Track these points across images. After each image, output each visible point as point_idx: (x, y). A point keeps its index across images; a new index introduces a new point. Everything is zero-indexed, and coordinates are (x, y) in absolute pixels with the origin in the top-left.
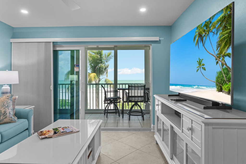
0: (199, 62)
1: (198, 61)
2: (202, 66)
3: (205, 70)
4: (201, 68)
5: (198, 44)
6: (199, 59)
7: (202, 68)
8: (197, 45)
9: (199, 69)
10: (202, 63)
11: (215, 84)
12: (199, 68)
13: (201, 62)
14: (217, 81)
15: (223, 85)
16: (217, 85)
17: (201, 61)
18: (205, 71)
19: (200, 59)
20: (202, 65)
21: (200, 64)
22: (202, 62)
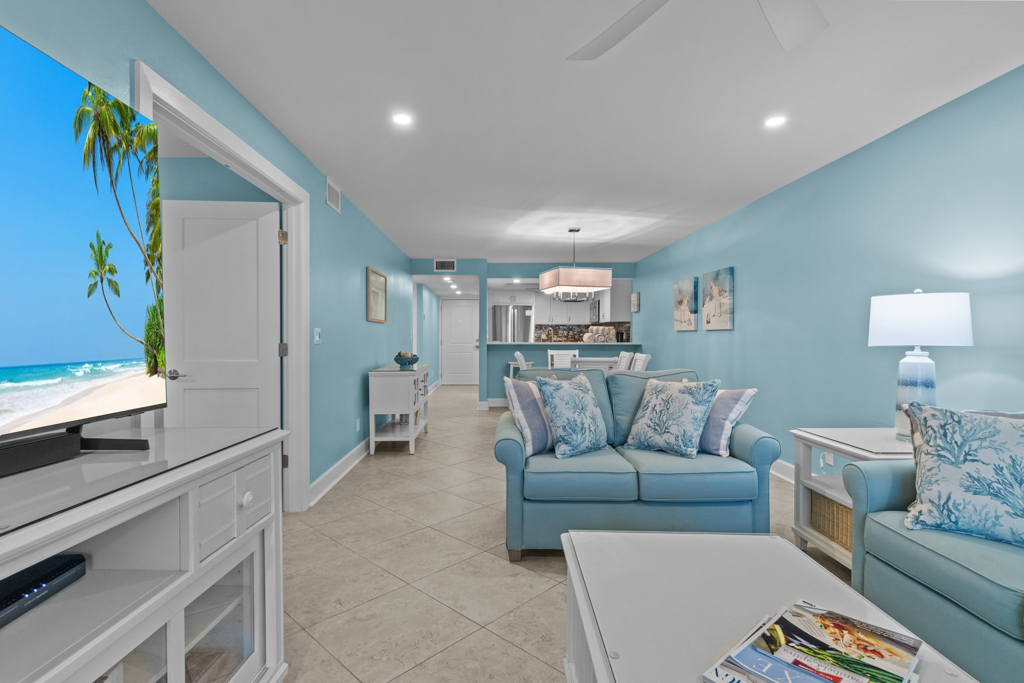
0: (98, 253)
1: (92, 246)
2: (108, 275)
3: (117, 292)
4: (105, 282)
5: (94, 162)
6: (98, 236)
7: (110, 281)
8: (88, 163)
9: (96, 284)
10: (110, 261)
11: (142, 348)
12: (98, 279)
13: (104, 254)
14: (148, 338)
15: (158, 352)
16: (147, 352)
17: (104, 248)
18: (116, 296)
19: (103, 239)
20: (107, 267)
21: (101, 261)
22: (107, 254)
